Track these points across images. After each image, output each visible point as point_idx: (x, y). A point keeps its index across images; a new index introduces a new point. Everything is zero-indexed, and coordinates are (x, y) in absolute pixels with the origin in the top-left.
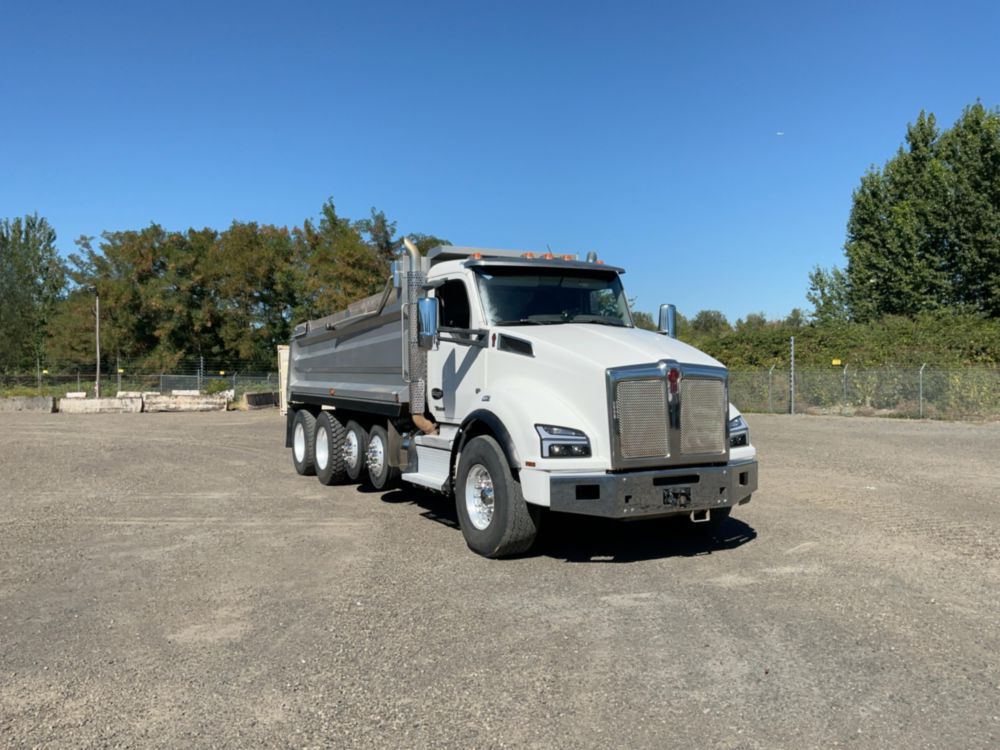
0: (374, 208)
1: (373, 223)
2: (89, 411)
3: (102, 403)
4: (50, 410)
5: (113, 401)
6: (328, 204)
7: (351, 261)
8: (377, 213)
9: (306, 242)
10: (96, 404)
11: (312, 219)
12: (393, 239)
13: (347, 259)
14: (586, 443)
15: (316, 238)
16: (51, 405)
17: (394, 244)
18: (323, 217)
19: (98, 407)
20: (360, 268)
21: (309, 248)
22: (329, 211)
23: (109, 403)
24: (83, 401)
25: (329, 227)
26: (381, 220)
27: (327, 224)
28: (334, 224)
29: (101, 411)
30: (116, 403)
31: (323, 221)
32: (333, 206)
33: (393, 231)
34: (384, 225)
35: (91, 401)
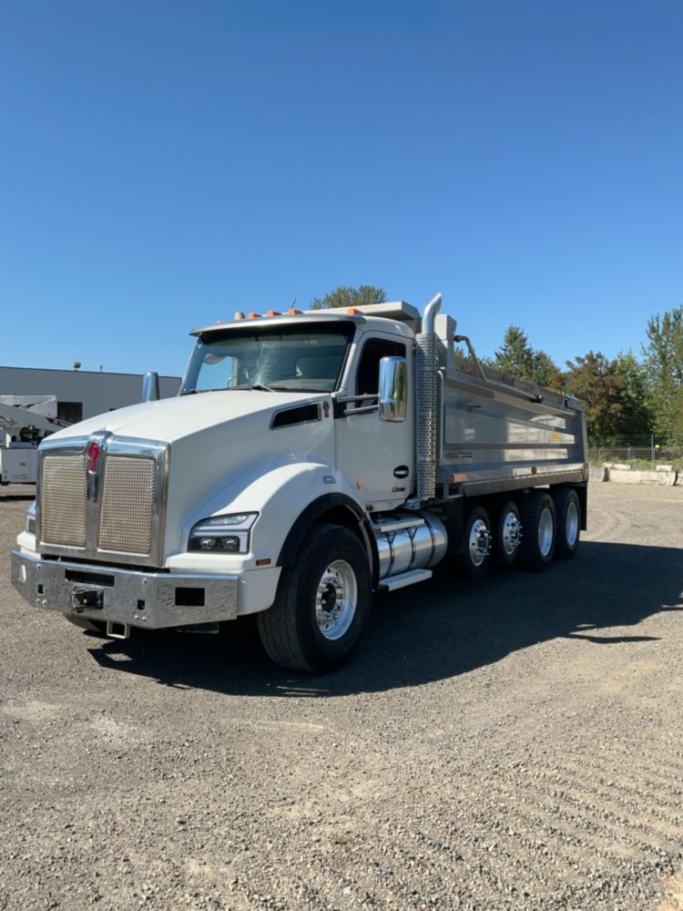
2: (631, 482)
3: (642, 476)
4: (602, 479)
5: (651, 473)
10: (637, 475)
16: (603, 474)
19: (639, 479)
23: (648, 475)
24: (627, 473)
29: (641, 483)
30: (654, 476)
35: (634, 472)
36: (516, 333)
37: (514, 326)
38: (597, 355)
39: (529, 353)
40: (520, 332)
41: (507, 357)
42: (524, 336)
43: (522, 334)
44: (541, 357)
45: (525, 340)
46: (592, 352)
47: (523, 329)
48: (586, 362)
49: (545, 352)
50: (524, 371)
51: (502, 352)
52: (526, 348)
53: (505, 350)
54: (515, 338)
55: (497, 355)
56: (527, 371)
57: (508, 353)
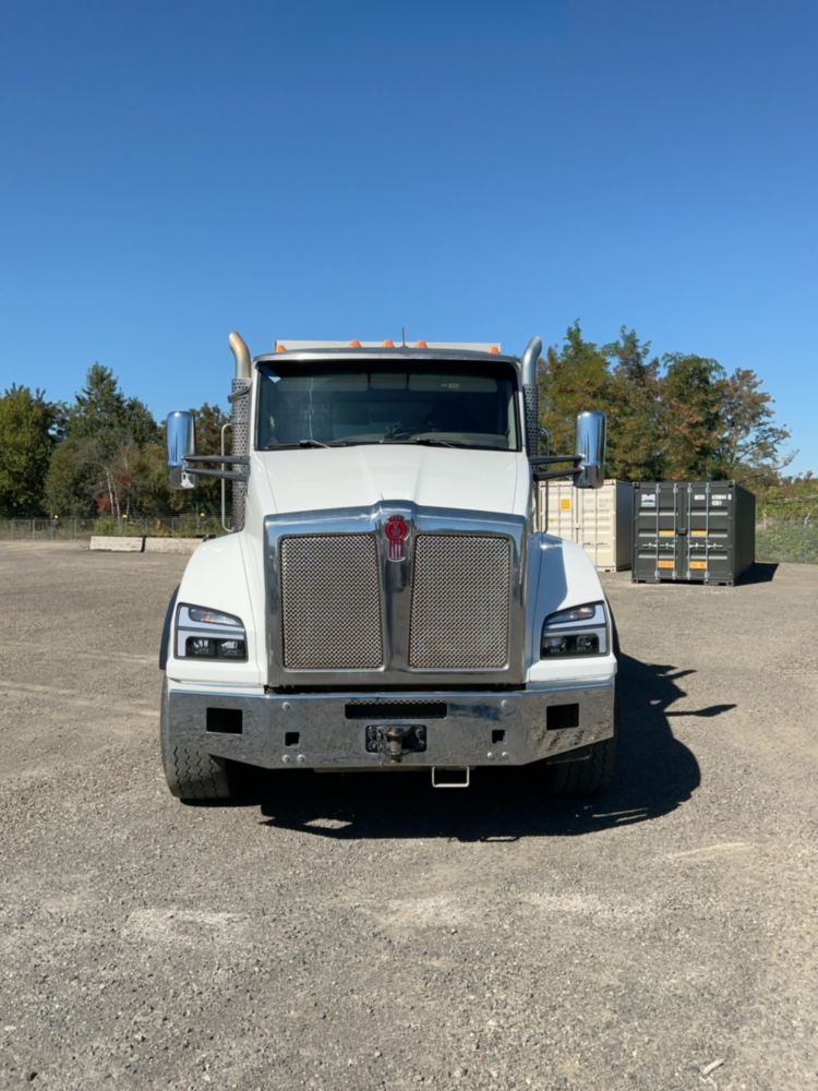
0: (624, 327)
1: (622, 344)
6: (574, 328)
7: (590, 390)
8: (628, 333)
9: (548, 372)
11: (556, 346)
12: (646, 362)
13: (587, 388)
14: (241, 638)
15: (559, 367)
17: (648, 367)
18: (569, 343)
20: (603, 398)
21: (551, 378)
22: (573, 335)
25: (573, 354)
26: (631, 341)
27: (571, 351)
28: (579, 348)
31: (566, 348)
32: (579, 330)
33: (646, 352)
34: (635, 346)
36: (102, 373)
37: (100, 365)
38: (214, 409)
39: (118, 399)
40: (108, 372)
41: (93, 402)
42: (113, 378)
43: (110, 375)
44: (134, 406)
45: (114, 383)
46: (206, 404)
47: (112, 370)
48: (202, 415)
49: (139, 400)
50: (116, 422)
51: (86, 396)
52: (117, 392)
53: (89, 393)
54: (100, 379)
55: (79, 399)
56: (120, 422)
57: (93, 397)
